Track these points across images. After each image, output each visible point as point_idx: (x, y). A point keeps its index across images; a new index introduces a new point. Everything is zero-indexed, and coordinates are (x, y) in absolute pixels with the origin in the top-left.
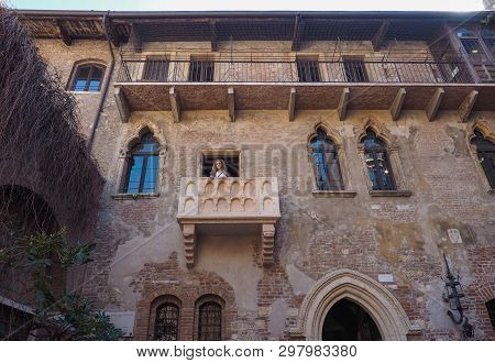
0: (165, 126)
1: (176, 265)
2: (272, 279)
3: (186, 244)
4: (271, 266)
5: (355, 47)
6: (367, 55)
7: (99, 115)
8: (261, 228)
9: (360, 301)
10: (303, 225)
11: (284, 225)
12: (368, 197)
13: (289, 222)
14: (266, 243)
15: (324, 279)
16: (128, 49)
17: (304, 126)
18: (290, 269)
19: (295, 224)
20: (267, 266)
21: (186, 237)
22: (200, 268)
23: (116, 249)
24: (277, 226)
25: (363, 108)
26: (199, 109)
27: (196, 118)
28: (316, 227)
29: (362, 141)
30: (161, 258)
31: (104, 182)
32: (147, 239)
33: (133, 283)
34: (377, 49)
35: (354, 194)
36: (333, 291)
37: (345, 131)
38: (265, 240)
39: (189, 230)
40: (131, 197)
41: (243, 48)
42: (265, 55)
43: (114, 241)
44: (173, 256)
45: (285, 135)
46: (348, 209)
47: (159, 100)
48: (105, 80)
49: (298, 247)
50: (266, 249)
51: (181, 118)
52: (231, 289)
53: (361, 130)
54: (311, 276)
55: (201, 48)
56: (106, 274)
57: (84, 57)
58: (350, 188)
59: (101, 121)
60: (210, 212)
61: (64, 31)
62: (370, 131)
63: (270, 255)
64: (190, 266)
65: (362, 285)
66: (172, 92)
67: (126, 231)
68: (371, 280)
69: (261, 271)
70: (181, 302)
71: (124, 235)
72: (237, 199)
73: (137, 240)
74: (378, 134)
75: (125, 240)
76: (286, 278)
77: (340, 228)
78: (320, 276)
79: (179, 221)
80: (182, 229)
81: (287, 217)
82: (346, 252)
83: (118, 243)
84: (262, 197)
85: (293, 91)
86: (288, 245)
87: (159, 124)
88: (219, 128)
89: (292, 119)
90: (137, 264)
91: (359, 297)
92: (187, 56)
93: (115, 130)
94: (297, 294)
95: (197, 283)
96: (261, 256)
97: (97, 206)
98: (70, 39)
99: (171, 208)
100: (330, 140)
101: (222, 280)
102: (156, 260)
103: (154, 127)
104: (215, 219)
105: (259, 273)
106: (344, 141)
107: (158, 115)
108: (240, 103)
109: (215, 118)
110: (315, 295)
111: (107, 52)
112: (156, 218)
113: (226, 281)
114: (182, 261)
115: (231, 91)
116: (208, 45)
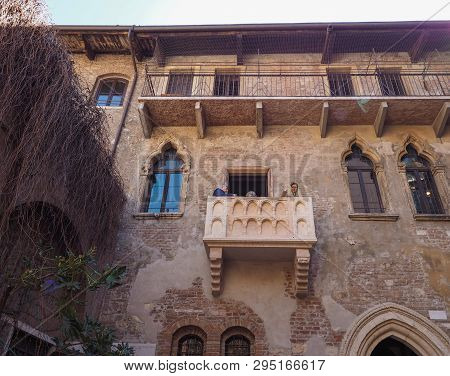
0: (189, 141)
1: (200, 293)
2: (306, 312)
3: (212, 269)
4: (306, 296)
5: (391, 59)
6: (404, 67)
7: (121, 130)
8: (295, 253)
9: (408, 341)
10: (340, 251)
11: (318, 251)
12: (412, 221)
13: (324, 247)
14: (300, 271)
15: (365, 314)
16: (152, 63)
17: (338, 143)
18: (326, 300)
19: (331, 250)
20: (301, 297)
21: (213, 262)
22: (226, 296)
23: (136, 273)
24: (312, 251)
25: (403, 123)
26: (225, 124)
27: (221, 134)
28: (354, 254)
29: (402, 159)
30: (184, 285)
31: (125, 200)
32: (170, 263)
33: (154, 311)
34: (415, 60)
35: (396, 218)
36: (376, 328)
37: (383, 148)
38: (299, 267)
39: (216, 254)
40: (153, 217)
41: (270, 62)
42: (293, 68)
43: (135, 264)
44: (198, 283)
45: (317, 152)
46: (389, 234)
47: (183, 115)
48: (127, 95)
49: (335, 276)
50: (300, 277)
51: (206, 134)
52: (260, 321)
53: (401, 147)
54: (351, 310)
55: (226, 62)
56: (125, 300)
57: (107, 71)
58: (391, 211)
59: (122, 136)
60: (239, 235)
61: (88, 46)
62: (410, 149)
63: (304, 284)
64: (216, 294)
65: (410, 322)
66: (198, 106)
67: (147, 253)
68: (420, 316)
69: (295, 301)
70: (205, 334)
71: (145, 258)
72: (268, 220)
73: (159, 262)
74: (420, 151)
75: (146, 263)
76: (323, 311)
77: (382, 255)
78: (361, 311)
79: (206, 243)
80: (208, 253)
81: (322, 241)
82: (390, 283)
83: (138, 266)
84: (295, 219)
85: (326, 105)
86: (324, 273)
87: (182, 140)
88: (246, 145)
89: (324, 135)
90: (159, 291)
91: (407, 336)
92: (211, 69)
93: (137, 146)
94: (336, 330)
95: (223, 313)
96: (294, 284)
97: (117, 226)
98: (93, 54)
99: (195, 229)
100: (366, 158)
101: (251, 311)
102: (178, 286)
103: (177, 143)
104: (246, 242)
105: (292, 305)
106: (383, 158)
107: (182, 131)
108: (269, 118)
109: (242, 134)
110: (356, 331)
111: (130, 67)
112: (179, 240)
113: (256, 312)
114: (207, 288)
115: (259, 106)
116: (233, 59)
